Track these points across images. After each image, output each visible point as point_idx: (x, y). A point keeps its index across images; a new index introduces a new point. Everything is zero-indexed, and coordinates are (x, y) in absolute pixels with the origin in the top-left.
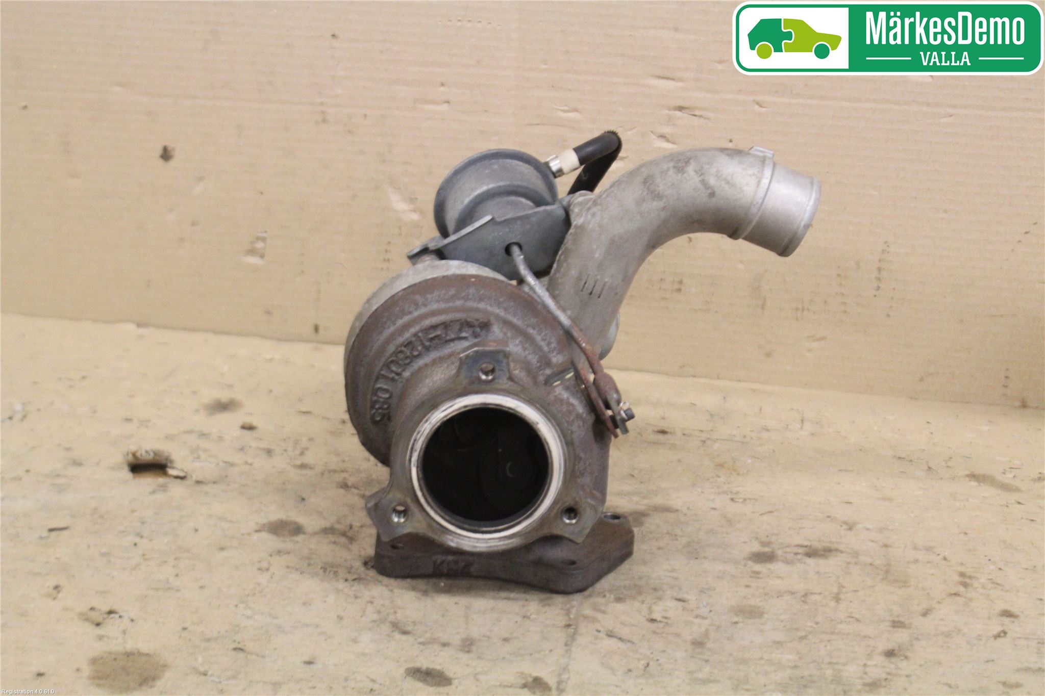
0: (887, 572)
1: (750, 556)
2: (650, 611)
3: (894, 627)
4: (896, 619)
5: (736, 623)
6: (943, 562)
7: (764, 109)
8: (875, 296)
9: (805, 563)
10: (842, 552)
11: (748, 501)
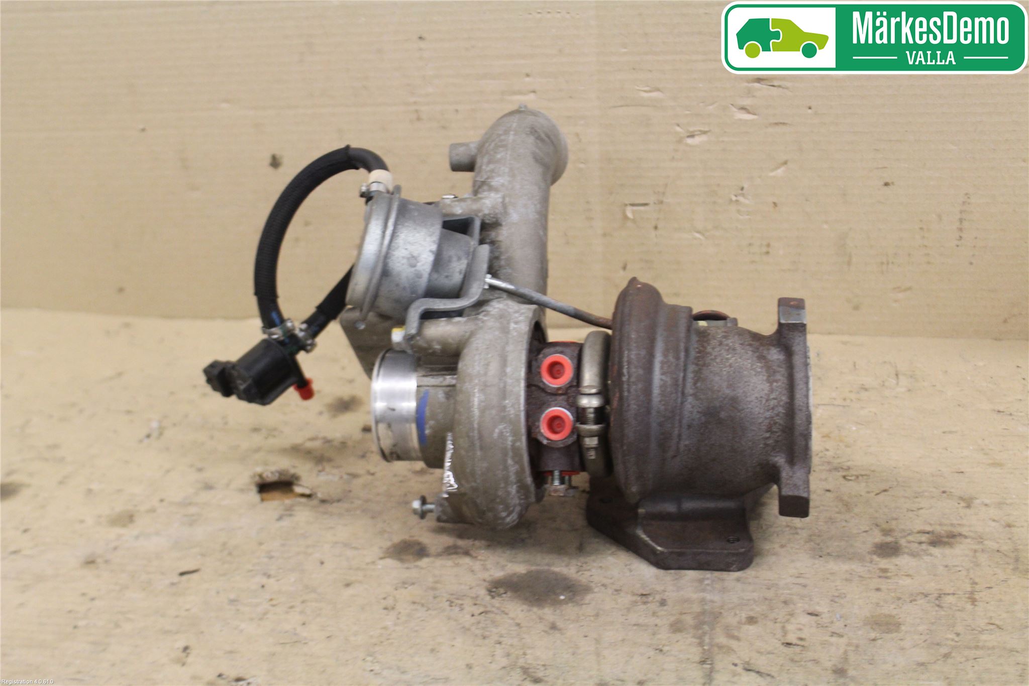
1: (874, 549)
5: (874, 641)
8: (958, 246)
9: (931, 555)
10: (966, 537)
11: (860, 478)
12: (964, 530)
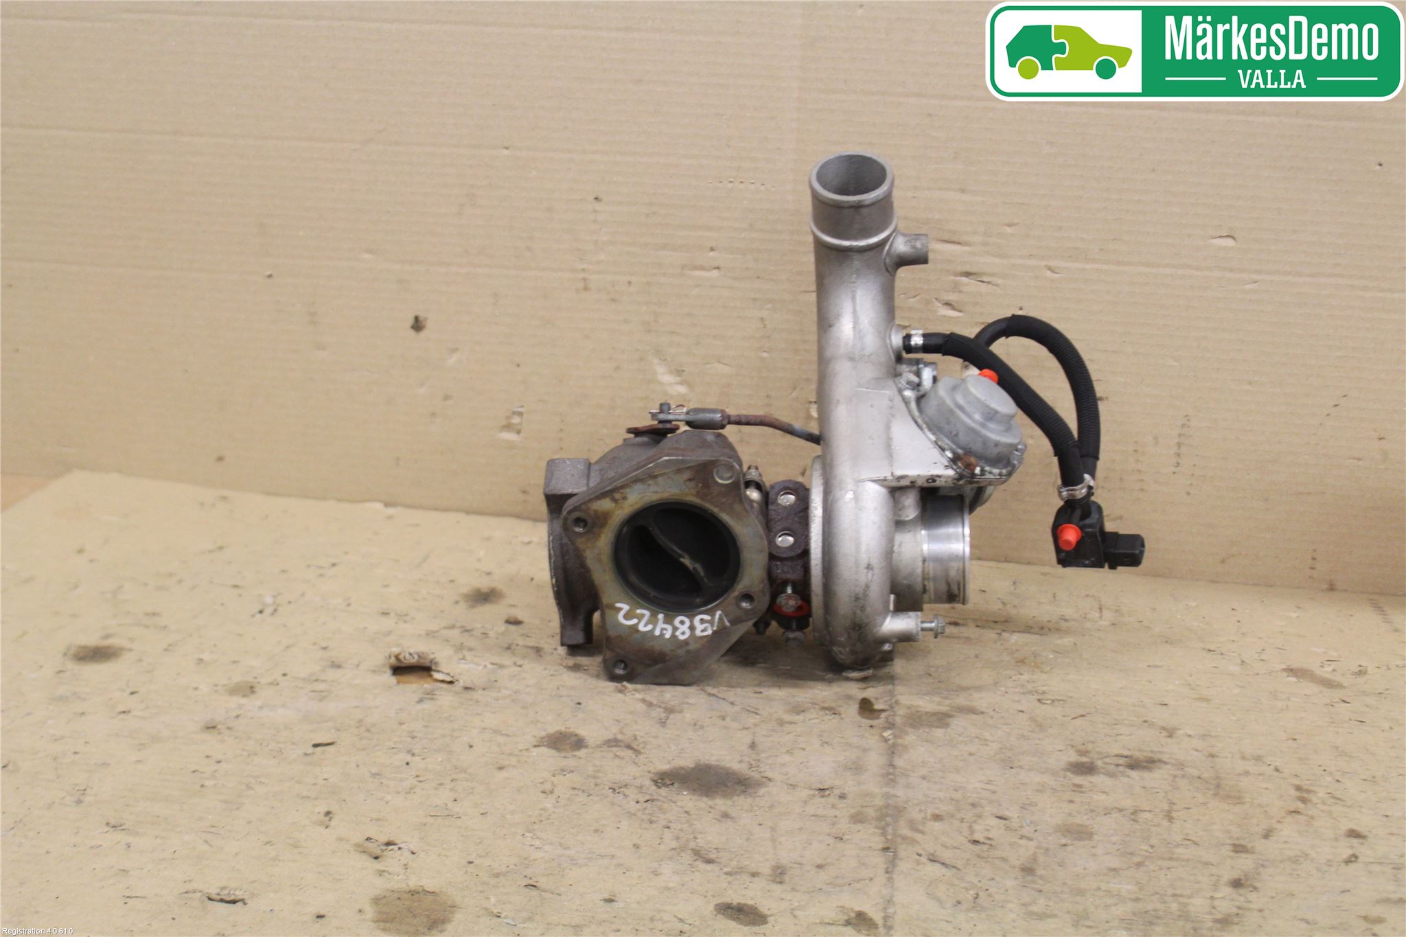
0: (1218, 786)
1: (1069, 767)
2: (972, 832)
3: (1236, 852)
4: (1237, 842)
5: (1065, 845)
6: (1276, 774)
7: (1056, 276)
8: (1174, 473)
9: (1128, 777)
10: (1166, 763)
11: (1056, 703)
12: (1165, 757)
